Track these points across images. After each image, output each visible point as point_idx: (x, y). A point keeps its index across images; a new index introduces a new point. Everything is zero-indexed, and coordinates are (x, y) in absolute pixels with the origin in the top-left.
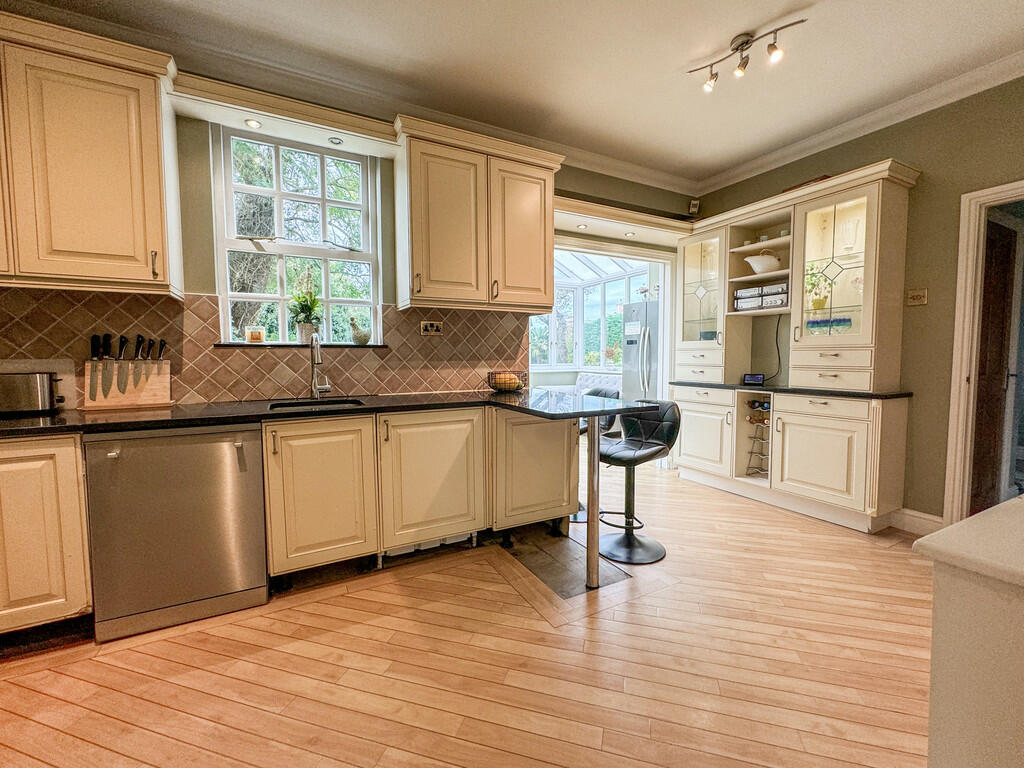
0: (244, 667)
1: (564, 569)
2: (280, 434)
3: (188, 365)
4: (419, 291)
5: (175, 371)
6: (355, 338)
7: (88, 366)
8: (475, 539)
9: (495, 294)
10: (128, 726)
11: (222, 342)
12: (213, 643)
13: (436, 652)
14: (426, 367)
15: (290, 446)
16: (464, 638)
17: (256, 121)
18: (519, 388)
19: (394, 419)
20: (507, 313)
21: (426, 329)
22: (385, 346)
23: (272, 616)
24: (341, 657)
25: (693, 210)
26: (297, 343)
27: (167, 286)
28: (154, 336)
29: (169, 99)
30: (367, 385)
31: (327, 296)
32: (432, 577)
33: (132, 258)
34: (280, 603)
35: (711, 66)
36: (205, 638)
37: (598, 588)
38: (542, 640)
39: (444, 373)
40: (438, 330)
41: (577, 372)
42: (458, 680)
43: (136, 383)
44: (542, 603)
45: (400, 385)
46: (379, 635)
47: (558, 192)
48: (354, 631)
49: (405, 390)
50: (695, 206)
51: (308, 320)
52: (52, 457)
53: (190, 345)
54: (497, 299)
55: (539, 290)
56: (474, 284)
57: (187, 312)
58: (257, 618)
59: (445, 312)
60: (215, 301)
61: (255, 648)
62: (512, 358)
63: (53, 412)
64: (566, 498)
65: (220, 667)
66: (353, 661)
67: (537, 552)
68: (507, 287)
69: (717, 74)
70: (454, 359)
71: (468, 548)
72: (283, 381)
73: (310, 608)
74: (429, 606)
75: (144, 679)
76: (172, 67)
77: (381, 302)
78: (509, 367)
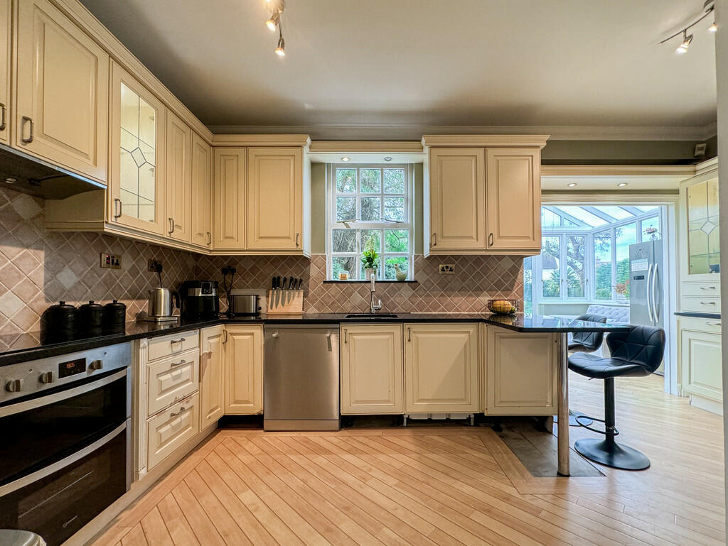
0: (321, 460)
1: (542, 455)
2: (348, 332)
3: (311, 292)
4: (435, 245)
5: (305, 296)
6: (398, 277)
7: (271, 292)
8: (472, 420)
9: (491, 243)
10: (269, 471)
11: (328, 280)
12: (310, 444)
13: (428, 484)
14: (442, 295)
15: (354, 339)
16: (450, 481)
17: (346, 158)
18: (512, 312)
19: (415, 327)
20: (505, 256)
21: (443, 270)
22: (416, 282)
23: (341, 438)
24: (370, 470)
25: (697, 153)
26: (365, 280)
27: (302, 251)
28: (298, 278)
29: (307, 156)
30: (404, 307)
31: (383, 252)
32: (436, 438)
33: (289, 238)
34: (346, 433)
35: (685, 31)
36: (307, 441)
37: (569, 476)
38: (508, 499)
39: (456, 299)
40: (451, 270)
41: (588, 305)
42: (437, 505)
43: (289, 301)
44: (514, 474)
45: (425, 307)
46: (396, 464)
47: (544, 162)
48: (381, 457)
49: (428, 310)
50: (701, 149)
51: (371, 266)
52: (252, 334)
53: (312, 282)
54: (492, 246)
55: (528, 237)
56: (475, 237)
57: (312, 264)
58: (332, 437)
59: (457, 257)
60: (324, 257)
61: (328, 452)
62: (508, 290)
63: (257, 314)
64: (549, 401)
65: (310, 457)
66: (376, 473)
67: (521, 439)
68: (500, 237)
69: (691, 37)
70: (462, 290)
71: (466, 425)
72: (356, 303)
73: (361, 439)
74: (430, 456)
75: (278, 452)
76: (309, 140)
77: (414, 254)
78: (506, 296)
